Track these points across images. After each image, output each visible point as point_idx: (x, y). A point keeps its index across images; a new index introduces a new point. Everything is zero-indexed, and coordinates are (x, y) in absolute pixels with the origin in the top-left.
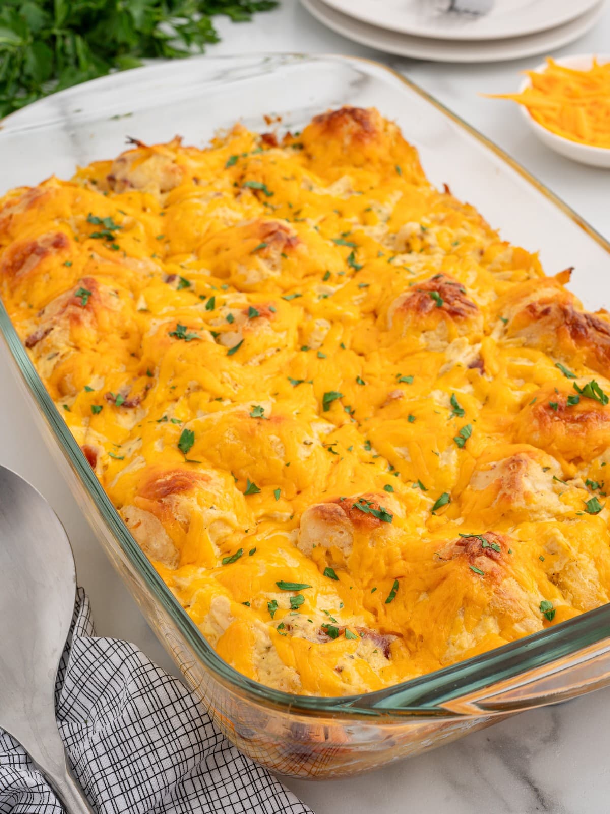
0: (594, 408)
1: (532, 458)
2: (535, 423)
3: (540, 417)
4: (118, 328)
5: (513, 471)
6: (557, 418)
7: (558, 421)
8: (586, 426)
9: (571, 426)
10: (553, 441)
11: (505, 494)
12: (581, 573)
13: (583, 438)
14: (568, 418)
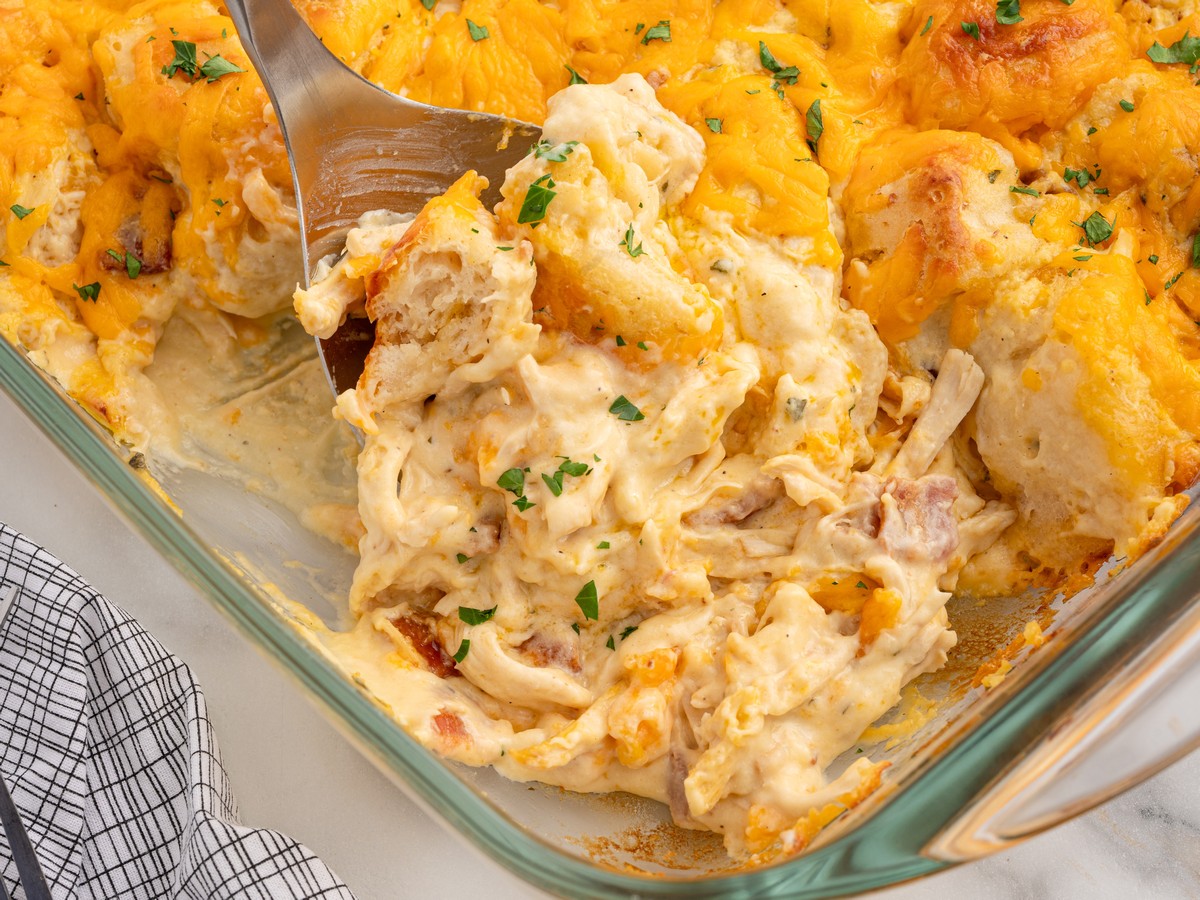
0: (1050, 15)
1: (965, 163)
2: (944, 75)
3: (951, 59)
4: (30, 47)
5: (940, 205)
6: (985, 56)
7: (989, 61)
8: (1046, 59)
9: (1019, 66)
10: (988, 107)
11: (939, 261)
12: (1123, 393)
13: (1045, 88)
14: (1008, 51)
